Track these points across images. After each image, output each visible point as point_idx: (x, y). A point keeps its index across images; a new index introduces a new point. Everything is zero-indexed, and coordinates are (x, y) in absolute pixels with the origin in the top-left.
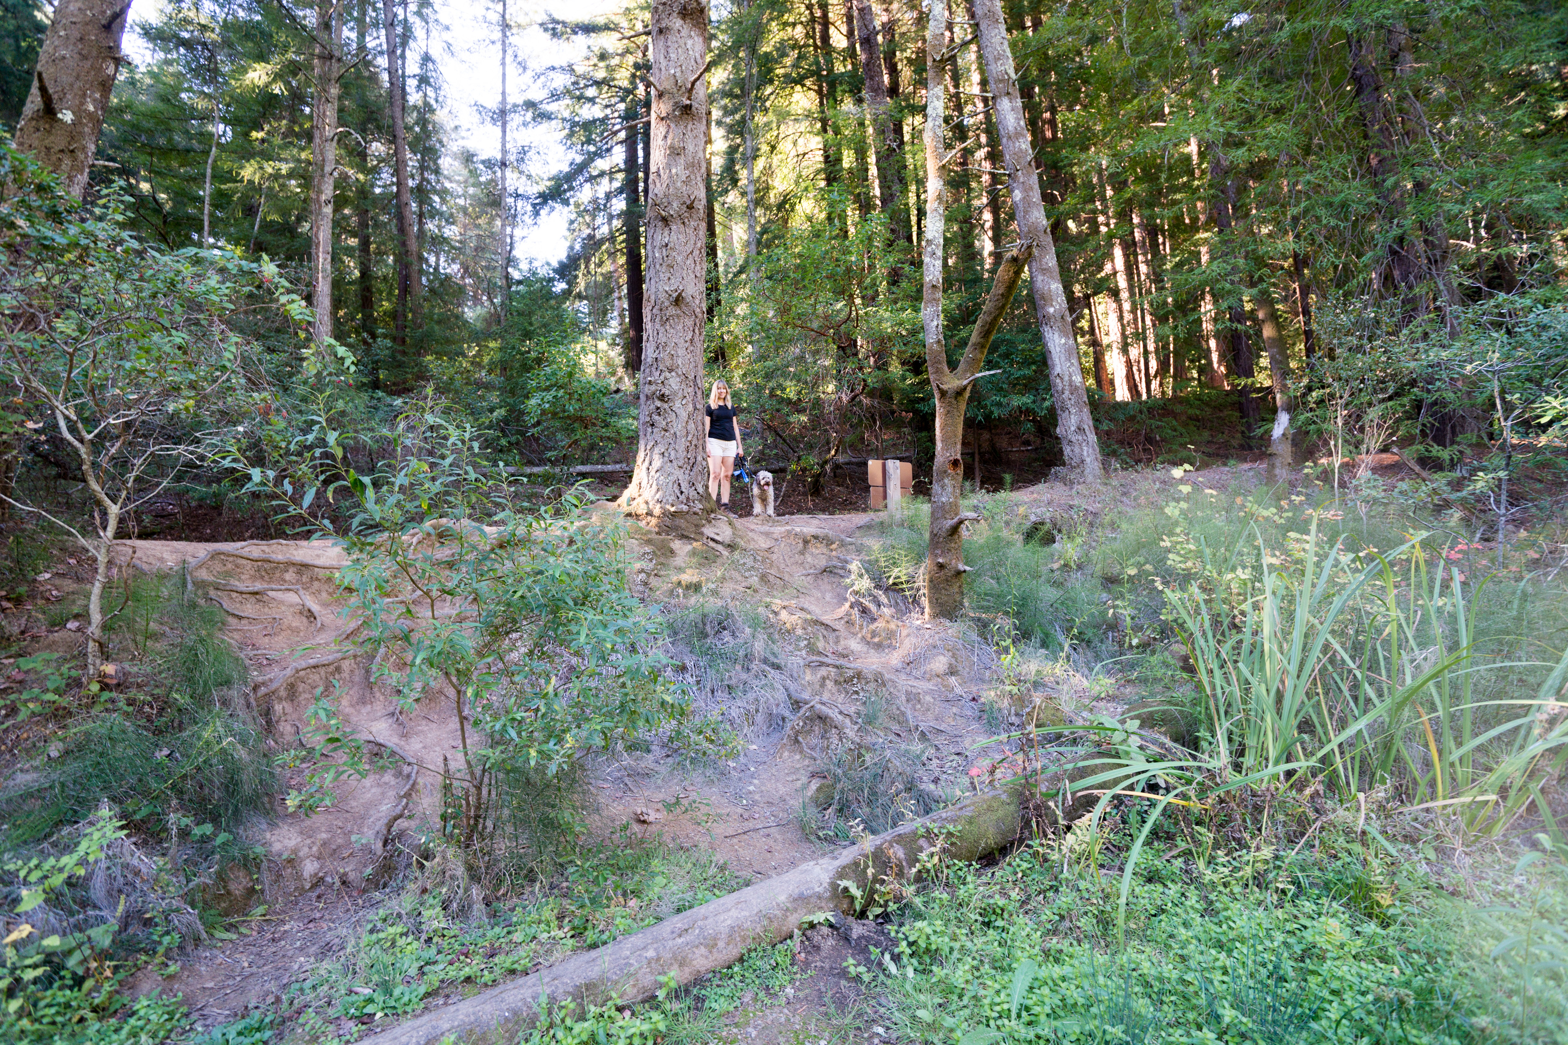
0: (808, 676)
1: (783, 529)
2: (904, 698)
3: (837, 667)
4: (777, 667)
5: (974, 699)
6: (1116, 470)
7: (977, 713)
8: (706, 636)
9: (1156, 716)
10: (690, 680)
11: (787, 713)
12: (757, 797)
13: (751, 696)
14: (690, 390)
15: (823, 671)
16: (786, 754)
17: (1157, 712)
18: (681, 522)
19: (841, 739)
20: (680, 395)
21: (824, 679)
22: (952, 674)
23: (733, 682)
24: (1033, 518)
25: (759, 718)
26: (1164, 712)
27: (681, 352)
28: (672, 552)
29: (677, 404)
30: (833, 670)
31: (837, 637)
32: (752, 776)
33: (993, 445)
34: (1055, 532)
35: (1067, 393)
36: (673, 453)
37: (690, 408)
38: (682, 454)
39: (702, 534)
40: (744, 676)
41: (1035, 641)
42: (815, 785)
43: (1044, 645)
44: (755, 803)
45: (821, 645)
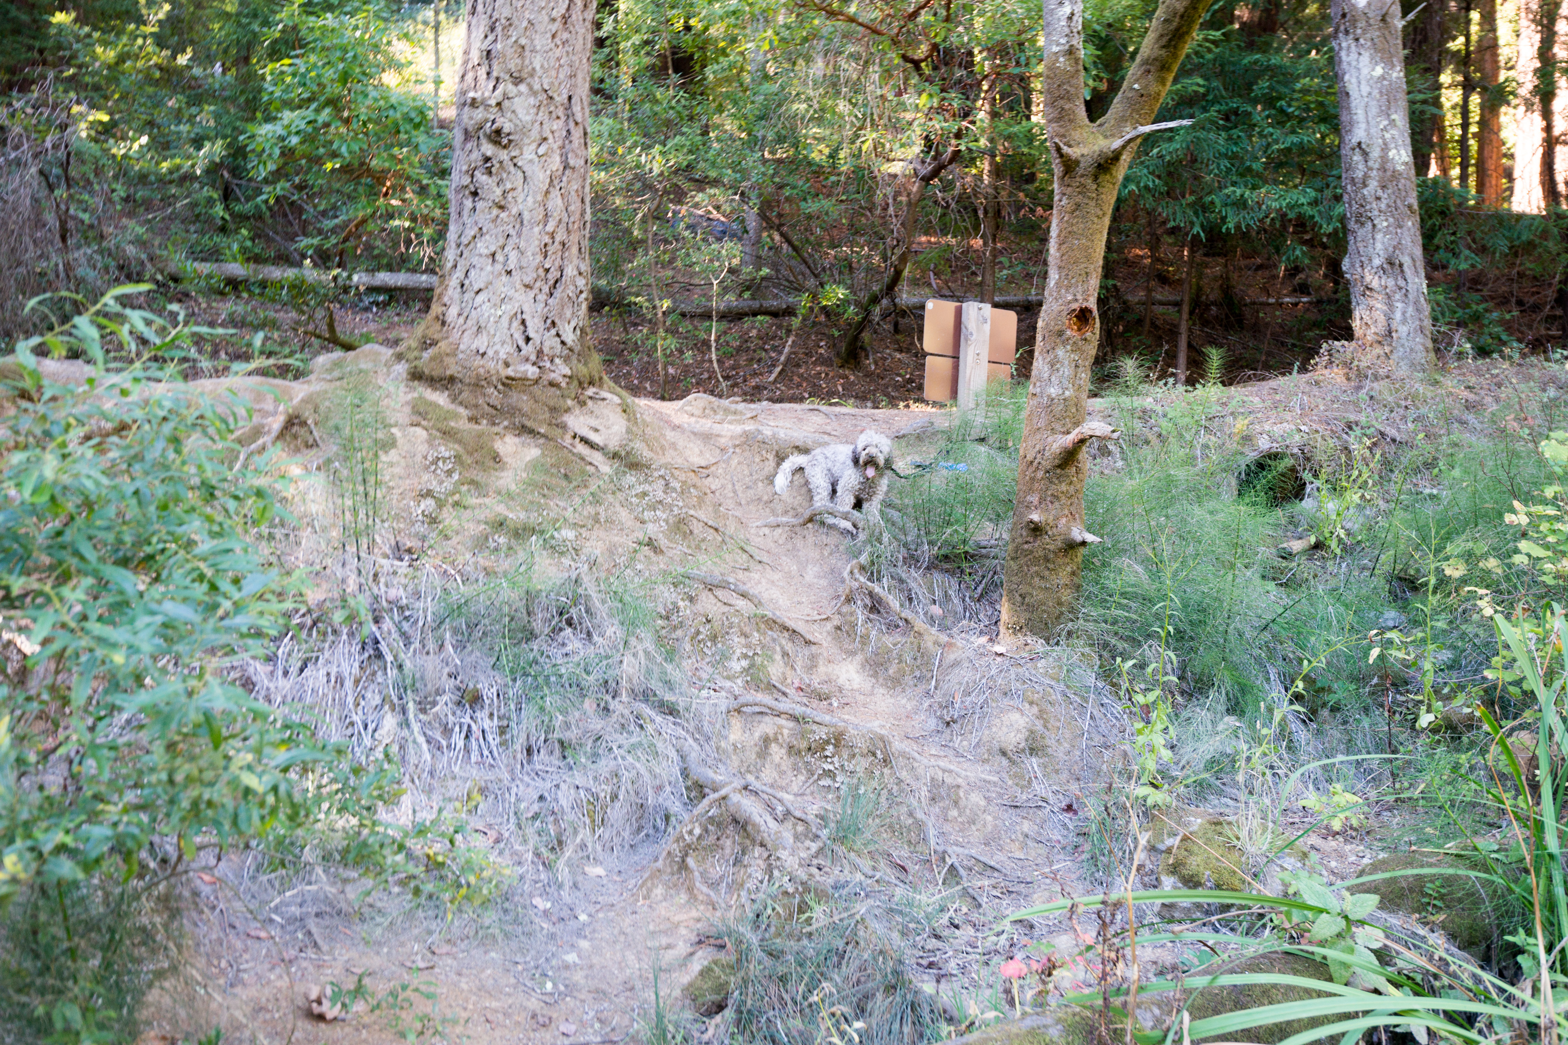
0: (736, 733)
1: (738, 429)
2: (924, 792)
3: (794, 718)
4: (670, 710)
5: (1069, 808)
6: (1460, 355)
7: (1073, 838)
8: (531, 636)
9: (1429, 889)
10: (487, 724)
11: (676, 807)
12: (578, 977)
13: (605, 766)
14: (557, 125)
15: (767, 726)
16: (659, 891)
17: (1433, 878)
18: (521, 400)
19: (769, 870)
20: (535, 134)
21: (766, 741)
22: (1033, 751)
23: (571, 735)
24: (1264, 444)
25: (617, 813)
26: (1449, 881)
27: (541, 41)
28: (496, 458)
29: (528, 154)
30: (788, 725)
31: (813, 657)
32: (580, 933)
33: (1227, 290)
34: (1307, 476)
35: (1373, 184)
36: (513, 256)
37: (556, 163)
38: (532, 258)
39: (564, 427)
40: (597, 724)
41: (1216, 698)
42: (702, 959)
43: (1235, 708)
44: (571, 989)
45: (775, 670)
